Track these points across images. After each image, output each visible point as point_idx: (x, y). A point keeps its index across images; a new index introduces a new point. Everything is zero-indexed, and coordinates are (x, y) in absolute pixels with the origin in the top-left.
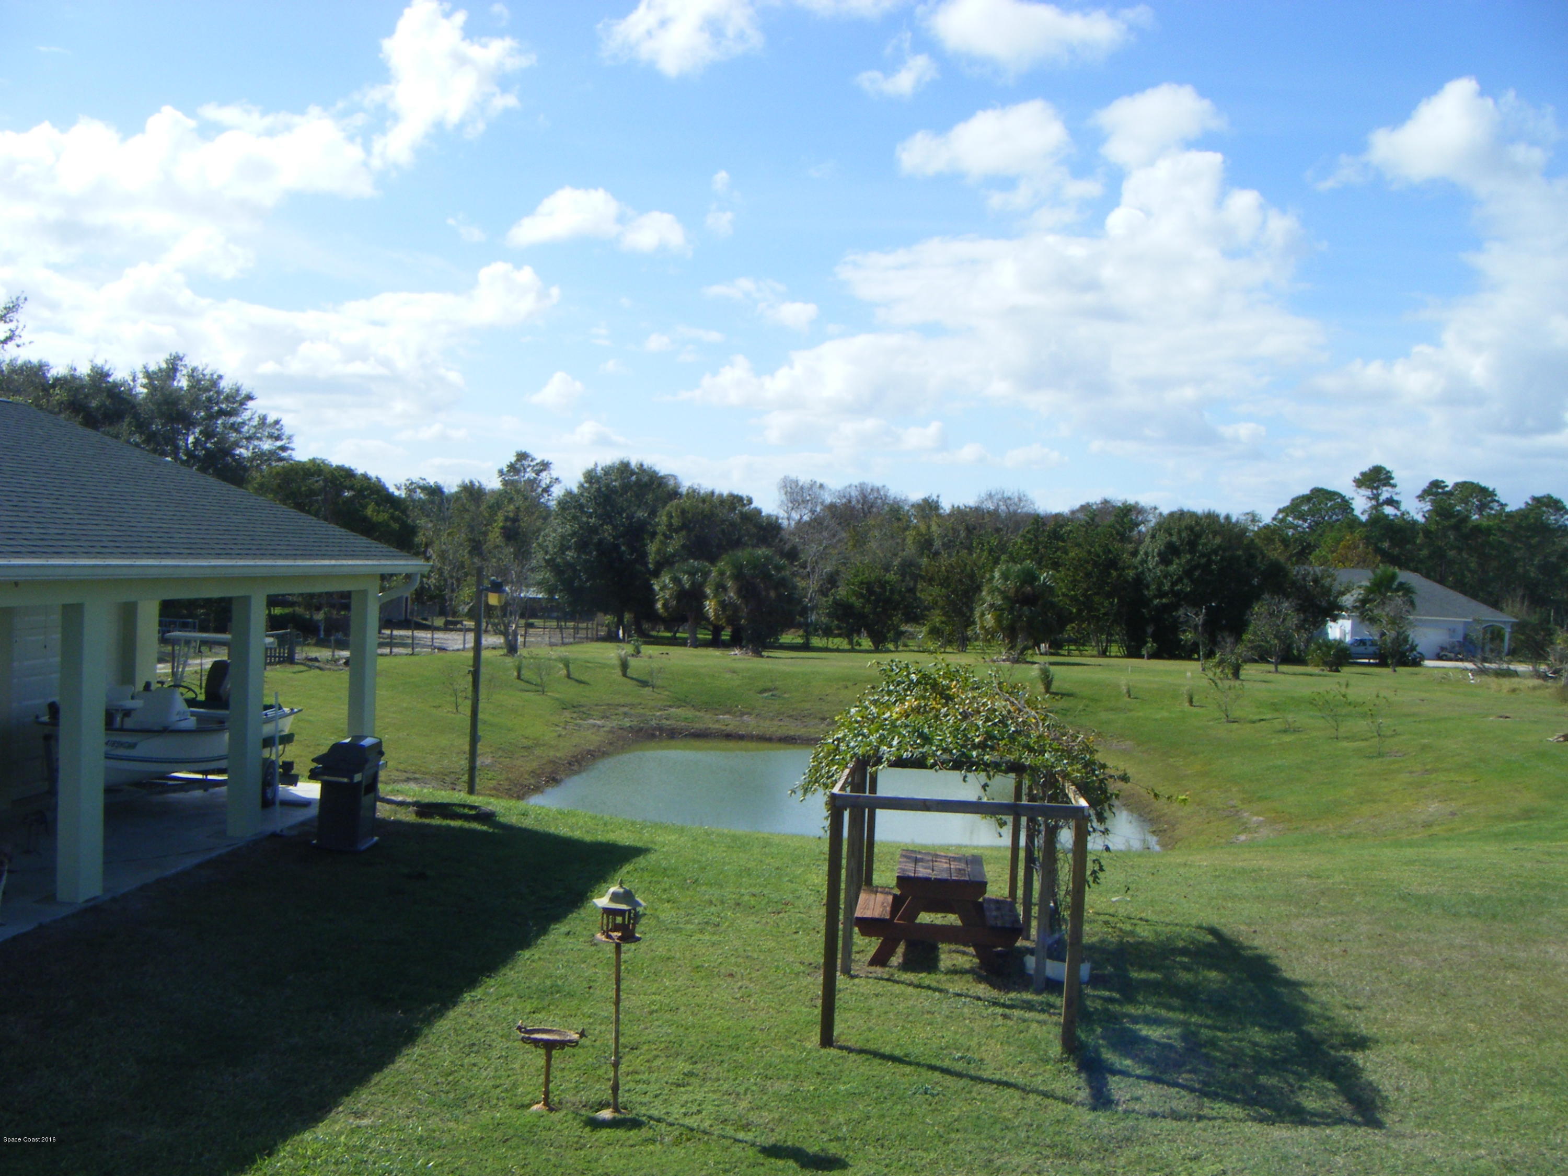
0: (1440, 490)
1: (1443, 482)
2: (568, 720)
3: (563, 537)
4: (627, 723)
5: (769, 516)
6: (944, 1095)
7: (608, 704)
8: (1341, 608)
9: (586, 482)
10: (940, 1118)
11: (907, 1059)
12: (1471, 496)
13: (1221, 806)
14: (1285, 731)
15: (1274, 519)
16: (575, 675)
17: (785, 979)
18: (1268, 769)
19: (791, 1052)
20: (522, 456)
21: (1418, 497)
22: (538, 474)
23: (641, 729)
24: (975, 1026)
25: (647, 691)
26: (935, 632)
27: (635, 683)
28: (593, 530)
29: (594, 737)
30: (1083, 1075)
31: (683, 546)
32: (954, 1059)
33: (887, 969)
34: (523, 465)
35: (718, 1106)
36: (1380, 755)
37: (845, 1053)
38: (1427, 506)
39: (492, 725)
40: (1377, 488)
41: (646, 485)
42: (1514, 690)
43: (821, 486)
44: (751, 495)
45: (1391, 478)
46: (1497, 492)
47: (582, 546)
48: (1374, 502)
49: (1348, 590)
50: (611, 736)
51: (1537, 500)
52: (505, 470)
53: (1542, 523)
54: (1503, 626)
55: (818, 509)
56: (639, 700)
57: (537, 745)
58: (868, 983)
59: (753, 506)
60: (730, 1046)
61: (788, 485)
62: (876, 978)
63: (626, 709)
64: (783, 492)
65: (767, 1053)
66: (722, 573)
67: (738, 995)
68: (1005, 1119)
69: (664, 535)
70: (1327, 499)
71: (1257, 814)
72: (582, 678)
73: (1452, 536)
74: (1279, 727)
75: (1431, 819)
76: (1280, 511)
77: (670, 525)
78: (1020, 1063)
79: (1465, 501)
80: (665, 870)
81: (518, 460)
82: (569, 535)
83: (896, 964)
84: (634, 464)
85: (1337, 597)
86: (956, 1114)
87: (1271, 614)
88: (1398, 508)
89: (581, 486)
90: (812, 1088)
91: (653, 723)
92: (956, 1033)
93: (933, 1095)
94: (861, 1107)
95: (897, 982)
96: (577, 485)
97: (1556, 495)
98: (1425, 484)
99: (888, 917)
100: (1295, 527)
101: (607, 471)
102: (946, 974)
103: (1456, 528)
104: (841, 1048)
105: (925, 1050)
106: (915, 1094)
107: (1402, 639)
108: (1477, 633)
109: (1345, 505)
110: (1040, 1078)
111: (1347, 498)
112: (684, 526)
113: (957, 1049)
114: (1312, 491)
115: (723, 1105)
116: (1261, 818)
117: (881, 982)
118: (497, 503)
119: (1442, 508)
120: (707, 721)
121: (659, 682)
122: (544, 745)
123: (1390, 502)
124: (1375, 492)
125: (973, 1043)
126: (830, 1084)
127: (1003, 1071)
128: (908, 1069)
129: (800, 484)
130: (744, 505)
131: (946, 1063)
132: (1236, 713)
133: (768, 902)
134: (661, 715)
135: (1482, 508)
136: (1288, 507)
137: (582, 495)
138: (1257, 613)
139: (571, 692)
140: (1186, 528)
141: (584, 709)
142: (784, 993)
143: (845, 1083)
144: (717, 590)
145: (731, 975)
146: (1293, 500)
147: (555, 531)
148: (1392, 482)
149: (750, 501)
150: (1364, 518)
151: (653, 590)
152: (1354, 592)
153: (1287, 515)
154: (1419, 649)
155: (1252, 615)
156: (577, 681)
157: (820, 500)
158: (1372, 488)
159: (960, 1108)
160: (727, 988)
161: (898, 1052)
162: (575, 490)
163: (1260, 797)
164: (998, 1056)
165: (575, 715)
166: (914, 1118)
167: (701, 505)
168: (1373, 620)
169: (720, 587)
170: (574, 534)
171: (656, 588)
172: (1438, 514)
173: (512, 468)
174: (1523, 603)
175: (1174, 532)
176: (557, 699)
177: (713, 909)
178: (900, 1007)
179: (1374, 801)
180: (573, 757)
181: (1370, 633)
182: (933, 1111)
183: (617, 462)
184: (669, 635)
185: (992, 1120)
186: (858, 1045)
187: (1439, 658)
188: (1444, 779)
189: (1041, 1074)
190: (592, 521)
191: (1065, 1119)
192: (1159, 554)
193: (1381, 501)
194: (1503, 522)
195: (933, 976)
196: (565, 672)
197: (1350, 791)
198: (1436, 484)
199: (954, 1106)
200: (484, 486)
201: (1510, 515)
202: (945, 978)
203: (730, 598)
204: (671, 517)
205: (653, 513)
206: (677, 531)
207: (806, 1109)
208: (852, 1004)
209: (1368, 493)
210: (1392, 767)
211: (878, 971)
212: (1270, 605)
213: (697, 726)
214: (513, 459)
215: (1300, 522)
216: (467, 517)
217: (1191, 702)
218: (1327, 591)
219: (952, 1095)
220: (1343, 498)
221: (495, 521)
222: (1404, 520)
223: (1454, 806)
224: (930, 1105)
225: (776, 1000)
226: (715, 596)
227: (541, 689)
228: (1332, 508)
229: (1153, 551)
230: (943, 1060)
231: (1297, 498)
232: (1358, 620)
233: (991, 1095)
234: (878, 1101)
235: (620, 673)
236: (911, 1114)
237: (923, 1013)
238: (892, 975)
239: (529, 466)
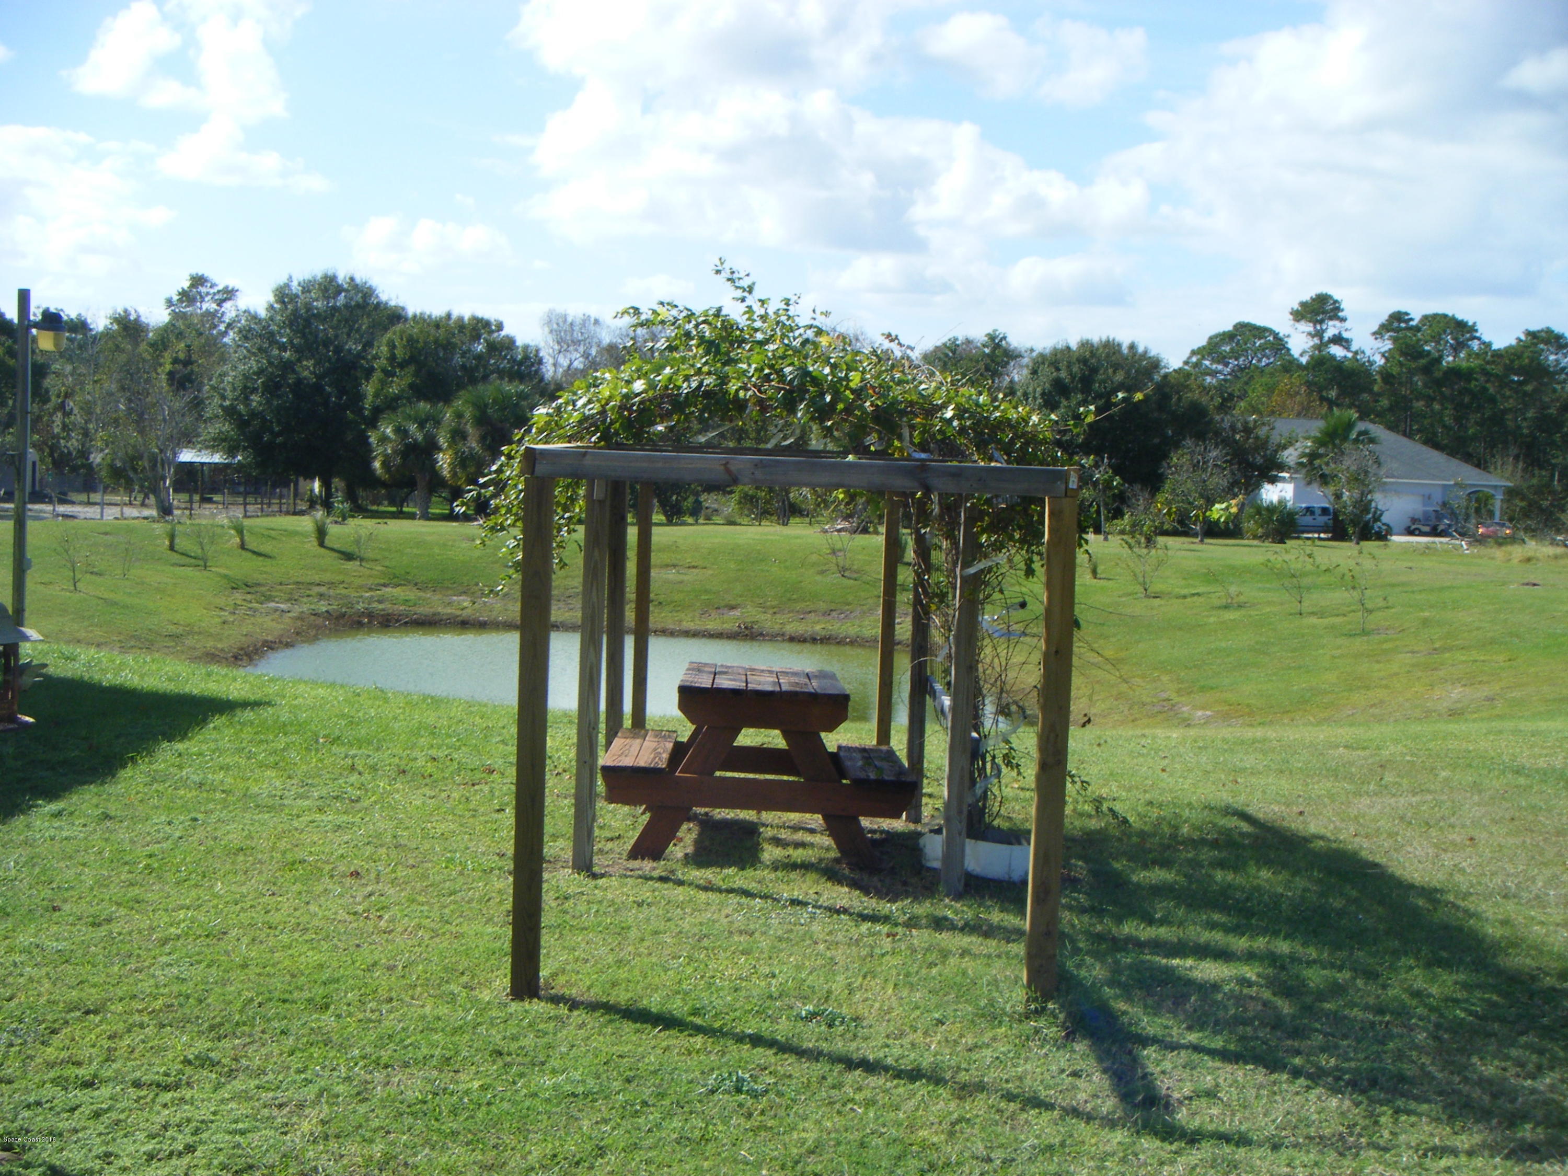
0: (1403, 325)
1: (1407, 314)
2: (239, 602)
3: (246, 377)
4: (323, 607)
5: (526, 347)
6: (780, 1094)
7: (298, 583)
8: (1281, 467)
9: (277, 302)
10: (774, 1150)
11: (698, 1021)
12: (1445, 332)
13: (1149, 700)
14: (1226, 607)
15: (1186, 363)
16: (252, 543)
17: (461, 880)
18: (1209, 653)
19: (443, 1010)
20: (198, 281)
21: (1374, 334)
22: (219, 305)
23: (343, 615)
24: (839, 954)
25: (350, 565)
26: (748, 501)
27: (336, 555)
28: (287, 367)
29: (274, 624)
30: (1081, 1046)
31: (411, 386)
32: (799, 1017)
33: (662, 863)
34: (200, 293)
35: (242, 1133)
36: (1365, 632)
37: (563, 1010)
38: (1387, 345)
39: (126, 607)
40: (1321, 322)
41: (358, 306)
42: (1529, 560)
43: (597, 322)
44: (501, 319)
45: (1338, 309)
46: (1478, 327)
47: (272, 388)
48: (1316, 341)
49: (1290, 443)
50: (299, 623)
51: (1532, 335)
52: (175, 298)
53: (1539, 364)
54: (1492, 492)
55: (594, 352)
56: (341, 578)
57: (191, 633)
58: (622, 885)
59: (503, 333)
60: (310, 1001)
61: (554, 320)
62: (640, 877)
63: (323, 589)
64: (547, 330)
65: (390, 1012)
66: (459, 416)
67: (360, 908)
68: (925, 1146)
69: (384, 371)
70: (1255, 337)
71: (1203, 708)
72: (262, 549)
73: (1419, 381)
74: (1216, 602)
75: (1459, 705)
76: (1193, 353)
77: (392, 358)
78: (941, 1022)
79: (1437, 339)
80: (285, 725)
81: (193, 286)
82: (254, 373)
83: (680, 855)
84: (341, 278)
85: (1276, 451)
86: (811, 1137)
87: (1195, 466)
88: (1348, 349)
89: (271, 307)
90: (476, 1084)
91: (360, 607)
92: (799, 968)
93: (755, 1095)
94: (586, 1123)
95: (680, 883)
96: (266, 306)
97: (1558, 329)
98: (1383, 318)
99: (663, 765)
100: (1214, 373)
101: (307, 287)
102: (776, 869)
103: (1427, 370)
104: (556, 1000)
105: (736, 1000)
106: (713, 1092)
107: (1363, 506)
108: (1459, 500)
109: (1279, 345)
110: (988, 1054)
111: (1281, 335)
112: (412, 359)
113: (805, 999)
114: (1235, 326)
115: (255, 1129)
116: (1209, 713)
117: (650, 883)
118: (162, 340)
119: (1407, 346)
120: (435, 604)
121: (370, 554)
122: (200, 633)
123: (1338, 340)
124: (1318, 327)
125: (838, 985)
126: (522, 1075)
127: (906, 1041)
128: (698, 1041)
129: (569, 320)
130: (492, 332)
131: (782, 1029)
132: (1157, 586)
133: (459, 769)
134: (372, 597)
135: (1459, 346)
136: (1204, 347)
137: (271, 319)
138: (1176, 466)
139: (246, 567)
140: (1078, 360)
141: (263, 589)
142: (455, 902)
143: (554, 1072)
144: (453, 437)
145: (356, 874)
146: (1211, 338)
147: (235, 368)
148: (1340, 314)
149: (500, 327)
150: (1304, 360)
151: (369, 444)
152: (1298, 444)
153: (1203, 358)
154: (1385, 519)
155: (1170, 468)
156: (254, 553)
157: (595, 340)
158: (1315, 322)
159: (818, 1122)
160: (341, 896)
161: (677, 1007)
162: (263, 313)
163: (1203, 687)
164: (890, 1010)
165: (249, 597)
166: (710, 1148)
167: (433, 331)
168: (1324, 480)
169: (458, 435)
170: (260, 372)
171: (373, 440)
172: (1402, 353)
173: (185, 296)
174: (1515, 466)
175: (1063, 366)
176: (225, 577)
177: (354, 778)
178: (686, 926)
179: (1368, 688)
180: (242, 649)
181: (1319, 497)
182: (755, 1130)
183: (319, 275)
184: (394, 509)
185: (895, 1150)
186: (595, 994)
187: (1410, 532)
188: (1464, 658)
189: (988, 1046)
190: (287, 355)
191: (1063, 1144)
192: (1043, 394)
193: (1326, 339)
194: (1488, 363)
195: (749, 873)
196: (238, 540)
197: (1331, 677)
198: (1398, 317)
199: (805, 1118)
200: (143, 319)
201: (1498, 354)
202: (773, 876)
203: (471, 449)
204: (394, 347)
205: (368, 344)
206: (402, 366)
207: (454, 1134)
208: (589, 920)
209: (1309, 328)
210: (1385, 646)
211: (647, 865)
212: (1192, 453)
213: (420, 610)
214: (186, 284)
215: (1220, 367)
216: (122, 358)
217: (1094, 572)
218: (1263, 444)
219: (798, 1093)
220: (1276, 335)
221: (161, 365)
222: (1357, 360)
223: (1485, 691)
224: (749, 1116)
225: (435, 915)
226: (450, 447)
227: (202, 563)
228: (1262, 348)
229: (1035, 391)
230: (774, 1020)
231: (1216, 336)
232: (1303, 483)
233: (886, 1091)
234: (631, 1111)
235: (316, 543)
236: (705, 1139)
237: (731, 933)
238: (673, 872)
239: (208, 294)
